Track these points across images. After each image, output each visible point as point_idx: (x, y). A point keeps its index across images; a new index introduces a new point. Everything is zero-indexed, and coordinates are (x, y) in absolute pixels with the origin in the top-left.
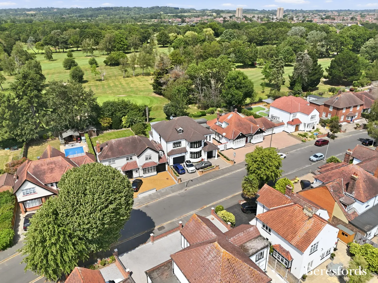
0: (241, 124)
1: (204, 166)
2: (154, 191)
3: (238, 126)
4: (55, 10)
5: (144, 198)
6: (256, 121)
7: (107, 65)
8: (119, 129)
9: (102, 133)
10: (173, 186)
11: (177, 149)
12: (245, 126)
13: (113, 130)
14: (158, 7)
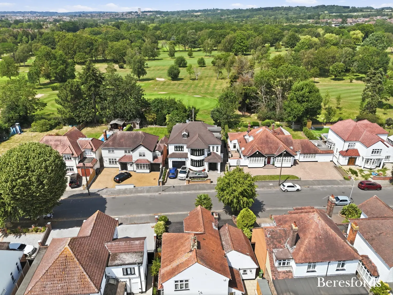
0: (267, 141)
1: (197, 177)
2: (132, 187)
3: (262, 143)
4: (219, 11)
5: (119, 190)
6: (294, 142)
7: (214, 65)
8: (162, 126)
9: (147, 127)
10: (153, 187)
11: (178, 153)
12: (271, 145)
13: (157, 126)
14: (324, 6)
